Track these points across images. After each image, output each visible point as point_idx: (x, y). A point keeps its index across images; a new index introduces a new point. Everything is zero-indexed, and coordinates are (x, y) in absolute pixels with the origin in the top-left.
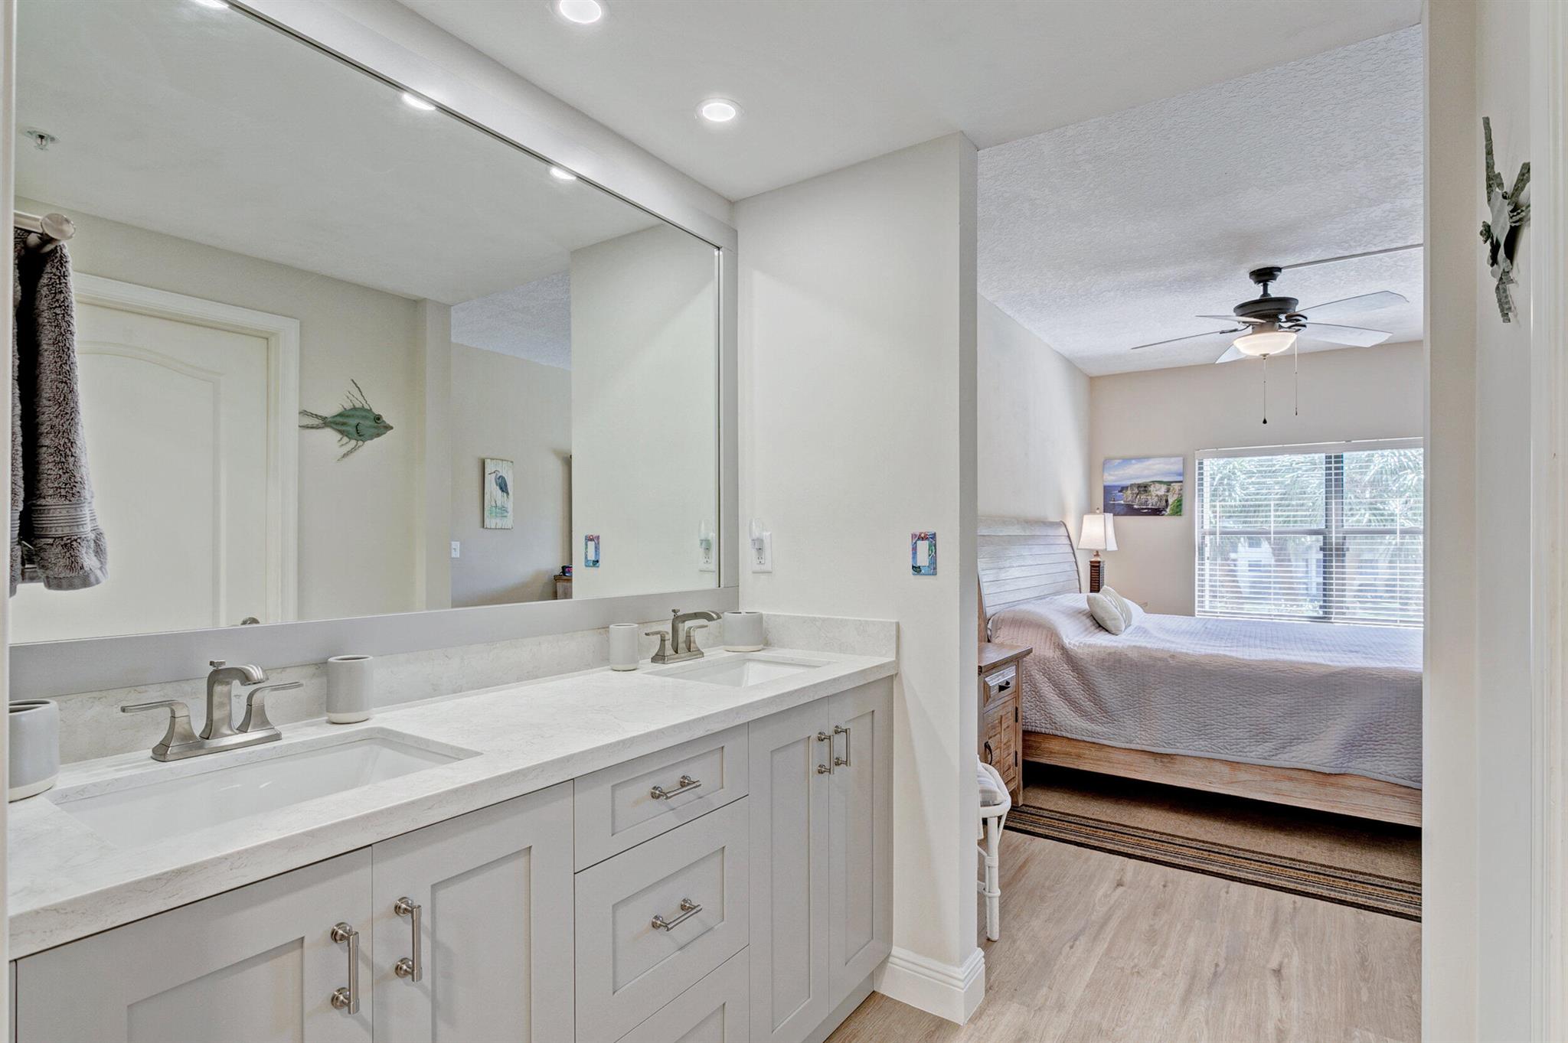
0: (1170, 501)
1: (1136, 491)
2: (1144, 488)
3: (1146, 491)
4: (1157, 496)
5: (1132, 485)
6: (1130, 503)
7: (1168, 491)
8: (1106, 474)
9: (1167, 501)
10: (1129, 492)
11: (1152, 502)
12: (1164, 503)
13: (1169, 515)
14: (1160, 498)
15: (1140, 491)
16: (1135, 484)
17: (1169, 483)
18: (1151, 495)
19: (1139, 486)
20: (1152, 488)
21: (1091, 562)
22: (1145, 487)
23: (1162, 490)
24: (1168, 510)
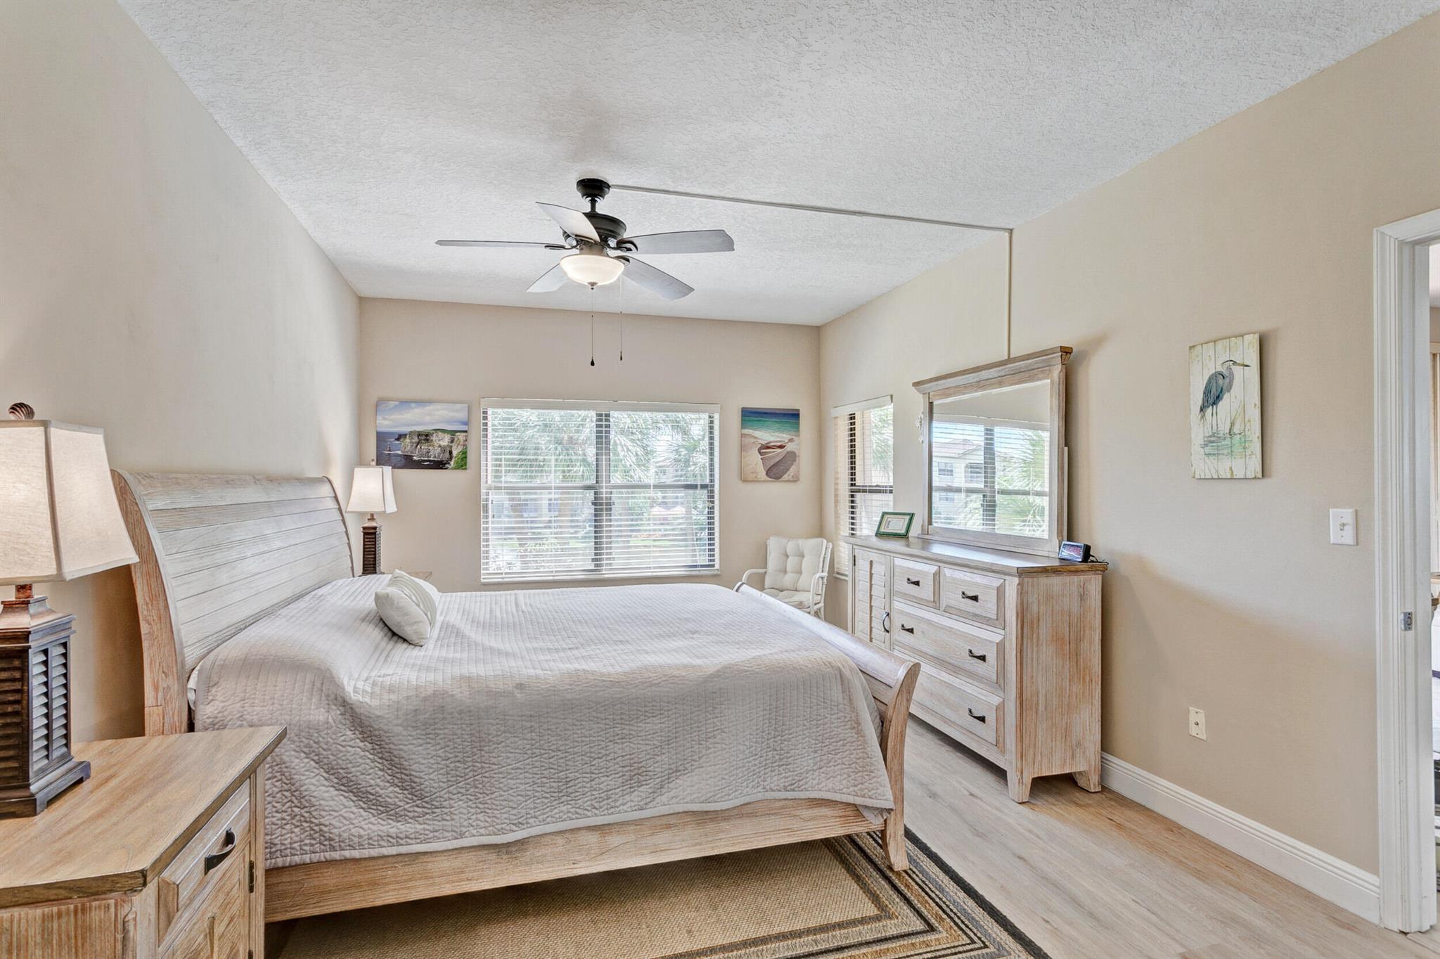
0: (455, 453)
1: (416, 440)
2: (425, 437)
3: (427, 440)
4: (440, 446)
5: (411, 433)
6: (409, 454)
7: (452, 442)
8: (379, 418)
9: (451, 453)
10: (408, 440)
11: (435, 454)
12: (447, 455)
13: (451, 469)
14: (443, 450)
15: (420, 440)
16: (415, 431)
17: (453, 433)
18: (433, 446)
19: (419, 434)
20: (434, 438)
21: (364, 528)
22: (427, 435)
23: (445, 441)
24: (452, 463)
